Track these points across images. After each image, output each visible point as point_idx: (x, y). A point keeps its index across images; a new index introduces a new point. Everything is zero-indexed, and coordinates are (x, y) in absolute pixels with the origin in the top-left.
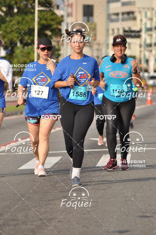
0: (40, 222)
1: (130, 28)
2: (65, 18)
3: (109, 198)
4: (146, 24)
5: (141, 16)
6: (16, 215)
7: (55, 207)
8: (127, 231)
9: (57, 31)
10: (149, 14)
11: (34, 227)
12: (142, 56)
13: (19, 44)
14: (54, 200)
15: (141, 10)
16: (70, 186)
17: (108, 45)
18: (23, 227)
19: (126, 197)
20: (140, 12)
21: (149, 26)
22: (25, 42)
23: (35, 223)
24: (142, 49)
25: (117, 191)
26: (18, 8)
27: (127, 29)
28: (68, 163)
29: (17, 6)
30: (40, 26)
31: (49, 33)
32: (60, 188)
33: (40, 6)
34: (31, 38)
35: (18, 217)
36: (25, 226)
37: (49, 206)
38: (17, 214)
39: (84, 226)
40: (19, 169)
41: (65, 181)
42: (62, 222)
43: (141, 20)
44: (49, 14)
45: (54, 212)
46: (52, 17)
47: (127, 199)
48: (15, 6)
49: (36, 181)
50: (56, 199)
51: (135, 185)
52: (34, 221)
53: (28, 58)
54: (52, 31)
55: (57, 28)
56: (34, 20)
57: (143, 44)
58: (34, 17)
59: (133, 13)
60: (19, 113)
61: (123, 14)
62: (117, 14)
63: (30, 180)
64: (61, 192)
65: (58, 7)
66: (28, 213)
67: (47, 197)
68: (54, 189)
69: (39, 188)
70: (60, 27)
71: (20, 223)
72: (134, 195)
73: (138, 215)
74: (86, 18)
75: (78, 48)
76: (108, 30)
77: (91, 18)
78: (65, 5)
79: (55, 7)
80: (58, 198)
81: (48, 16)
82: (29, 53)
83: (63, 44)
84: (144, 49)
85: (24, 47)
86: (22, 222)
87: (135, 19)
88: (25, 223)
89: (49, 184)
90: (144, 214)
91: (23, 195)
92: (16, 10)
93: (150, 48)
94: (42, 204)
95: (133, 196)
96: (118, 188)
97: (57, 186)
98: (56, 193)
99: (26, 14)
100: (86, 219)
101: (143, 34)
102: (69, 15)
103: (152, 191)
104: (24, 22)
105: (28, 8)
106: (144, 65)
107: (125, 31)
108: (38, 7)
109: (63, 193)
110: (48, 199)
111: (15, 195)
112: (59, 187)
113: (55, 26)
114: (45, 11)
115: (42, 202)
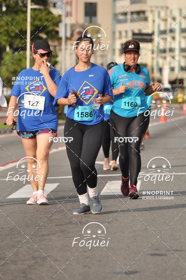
0: (33, 261)
1: (140, 30)
2: (63, 18)
3: (115, 233)
4: (159, 26)
5: (154, 16)
6: (4, 253)
7: (50, 243)
8: (136, 272)
9: (54, 33)
10: (163, 14)
11: (25, 267)
12: (155, 64)
13: (8, 49)
14: (49, 235)
15: (154, 9)
16: (68, 218)
17: (114, 50)
18: (13, 267)
19: (135, 231)
20: (152, 11)
21: (162, 28)
22: (15, 46)
23: (27, 262)
24: (155, 55)
25: (124, 224)
26: (7, 6)
27: (136, 31)
28: (66, 191)
29: (5, 3)
30: (33, 28)
31: (44, 36)
32: (56, 221)
33: (33, 4)
34: (23, 41)
35: (6, 255)
36: (14, 266)
37: (43, 242)
38: (5, 251)
39: (85, 266)
40: (8, 197)
41: (63, 212)
42: (59, 261)
43: (154, 21)
44: (44, 13)
45: (50, 249)
46: (47, 17)
47: (136, 234)
48: (4, 4)
49: (28, 213)
50: (52, 234)
51: (146, 217)
52: (26, 260)
53: (19, 65)
54: (47, 33)
55: (53, 30)
56: (26, 20)
57: (155, 49)
58: (26, 17)
59: (143, 12)
60: (8, 132)
61: (132, 13)
62: (125, 14)
63: (21, 211)
64: (57, 225)
65: (54, 5)
66: (19, 250)
67: (41, 232)
68: (49, 221)
69: (31, 220)
70: (57, 29)
71: (9, 262)
72: (145, 229)
73: (149, 253)
74: (88, 18)
75: (86, 56)
76: (114, 33)
77: (93, 18)
78: (63, 3)
79: (52, 5)
80: (54, 232)
81: (43, 15)
82: (20, 60)
83: (60, 50)
84: (157, 56)
85: (14, 53)
86: (11, 261)
87: (146, 19)
88: (14, 262)
89: (44, 215)
90: (157, 252)
91: (13, 229)
92: (4, 9)
93: (164, 55)
94: (35, 240)
95: (143, 230)
96: (125, 221)
97: (53, 218)
98: (51, 227)
99: (16, 13)
100: (87, 258)
101: (156, 38)
102: (68, 14)
103: (166, 224)
104: (14, 22)
105: (20, 6)
106: (156, 75)
107: (134, 34)
108: (31, 5)
109: (60, 227)
110: (42, 233)
111: (3, 229)
112: (56, 219)
113: (51, 28)
114: (40, 10)
115: (35, 237)
